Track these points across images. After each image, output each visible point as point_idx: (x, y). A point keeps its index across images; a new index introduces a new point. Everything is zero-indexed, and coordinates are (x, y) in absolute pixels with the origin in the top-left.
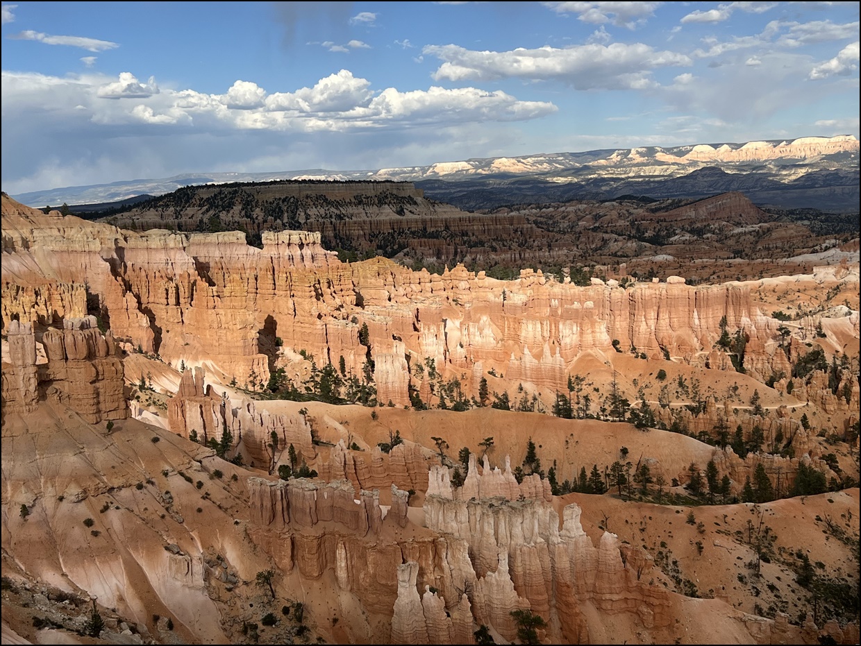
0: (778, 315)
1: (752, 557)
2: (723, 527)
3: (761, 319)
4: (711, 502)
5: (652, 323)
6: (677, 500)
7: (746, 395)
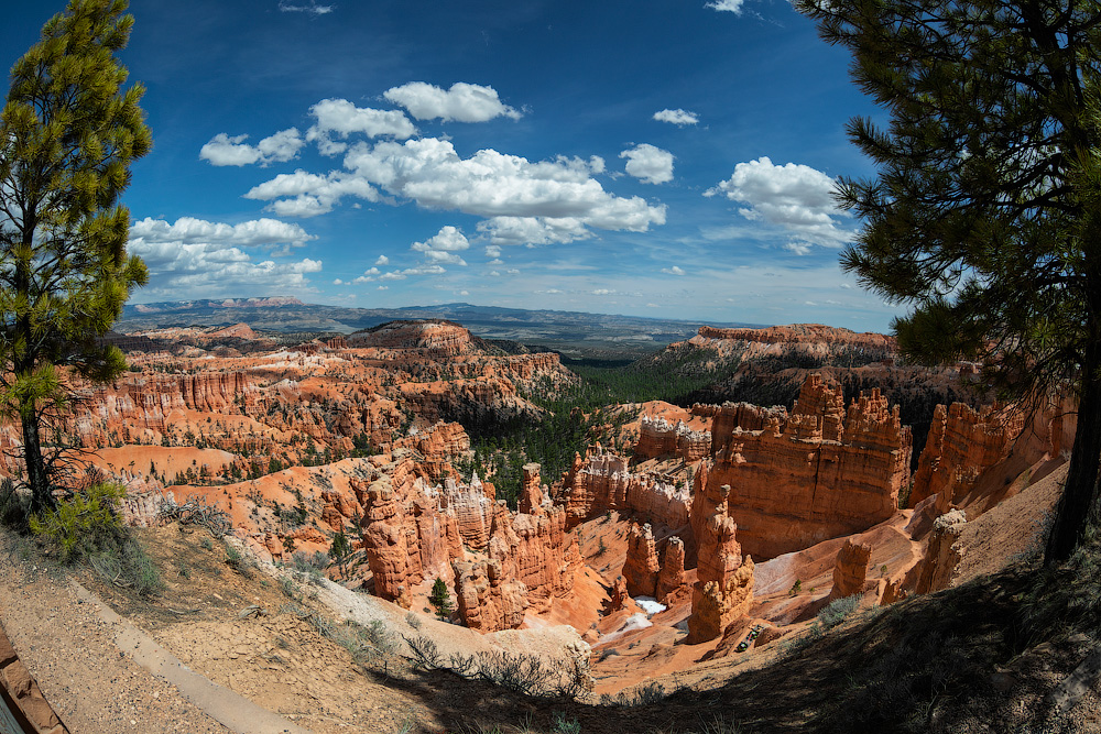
0: (261, 386)
1: (253, 506)
2: (240, 493)
3: (253, 388)
4: (233, 482)
5: (204, 393)
6: (219, 483)
7: (247, 427)
